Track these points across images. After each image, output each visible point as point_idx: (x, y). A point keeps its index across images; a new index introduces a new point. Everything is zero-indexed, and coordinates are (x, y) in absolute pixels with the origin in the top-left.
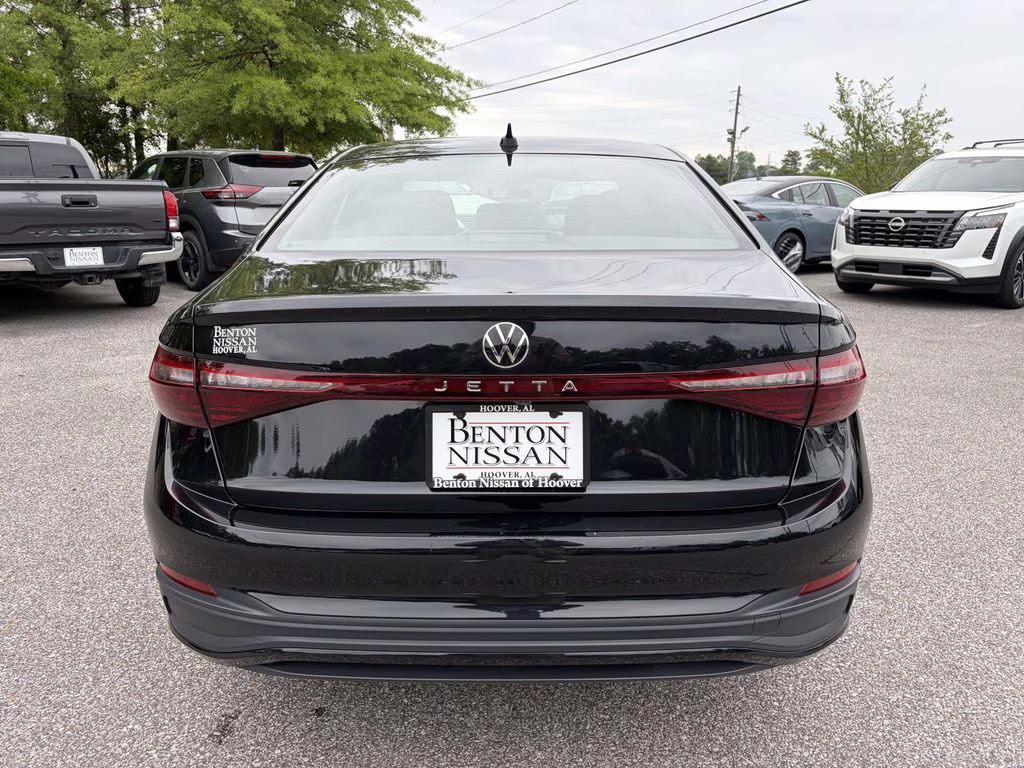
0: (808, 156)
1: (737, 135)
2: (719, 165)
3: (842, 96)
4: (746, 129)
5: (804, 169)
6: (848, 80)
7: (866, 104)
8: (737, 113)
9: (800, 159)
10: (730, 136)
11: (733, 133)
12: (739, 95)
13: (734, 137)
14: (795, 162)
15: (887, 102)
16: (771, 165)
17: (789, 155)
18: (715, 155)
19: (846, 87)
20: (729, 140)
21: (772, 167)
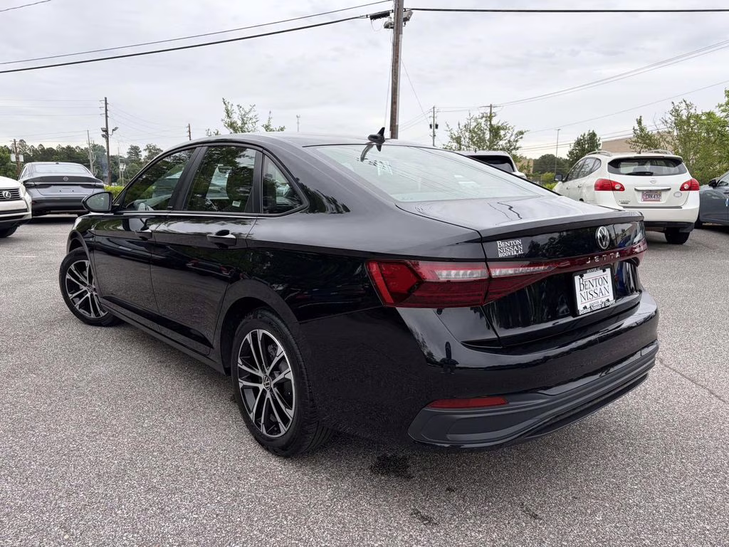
0: (145, 150)
1: (110, 132)
2: (78, 154)
3: (228, 114)
4: (116, 129)
5: (144, 159)
6: (230, 104)
7: (243, 119)
8: (107, 116)
9: (140, 152)
10: (104, 133)
11: (106, 131)
12: (106, 104)
13: (107, 134)
14: (137, 154)
15: (254, 120)
16: (120, 155)
17: (132, 149)
18: (73, 146)
19: (229, 108)
20: (103, 136)
21: (121, 157)
